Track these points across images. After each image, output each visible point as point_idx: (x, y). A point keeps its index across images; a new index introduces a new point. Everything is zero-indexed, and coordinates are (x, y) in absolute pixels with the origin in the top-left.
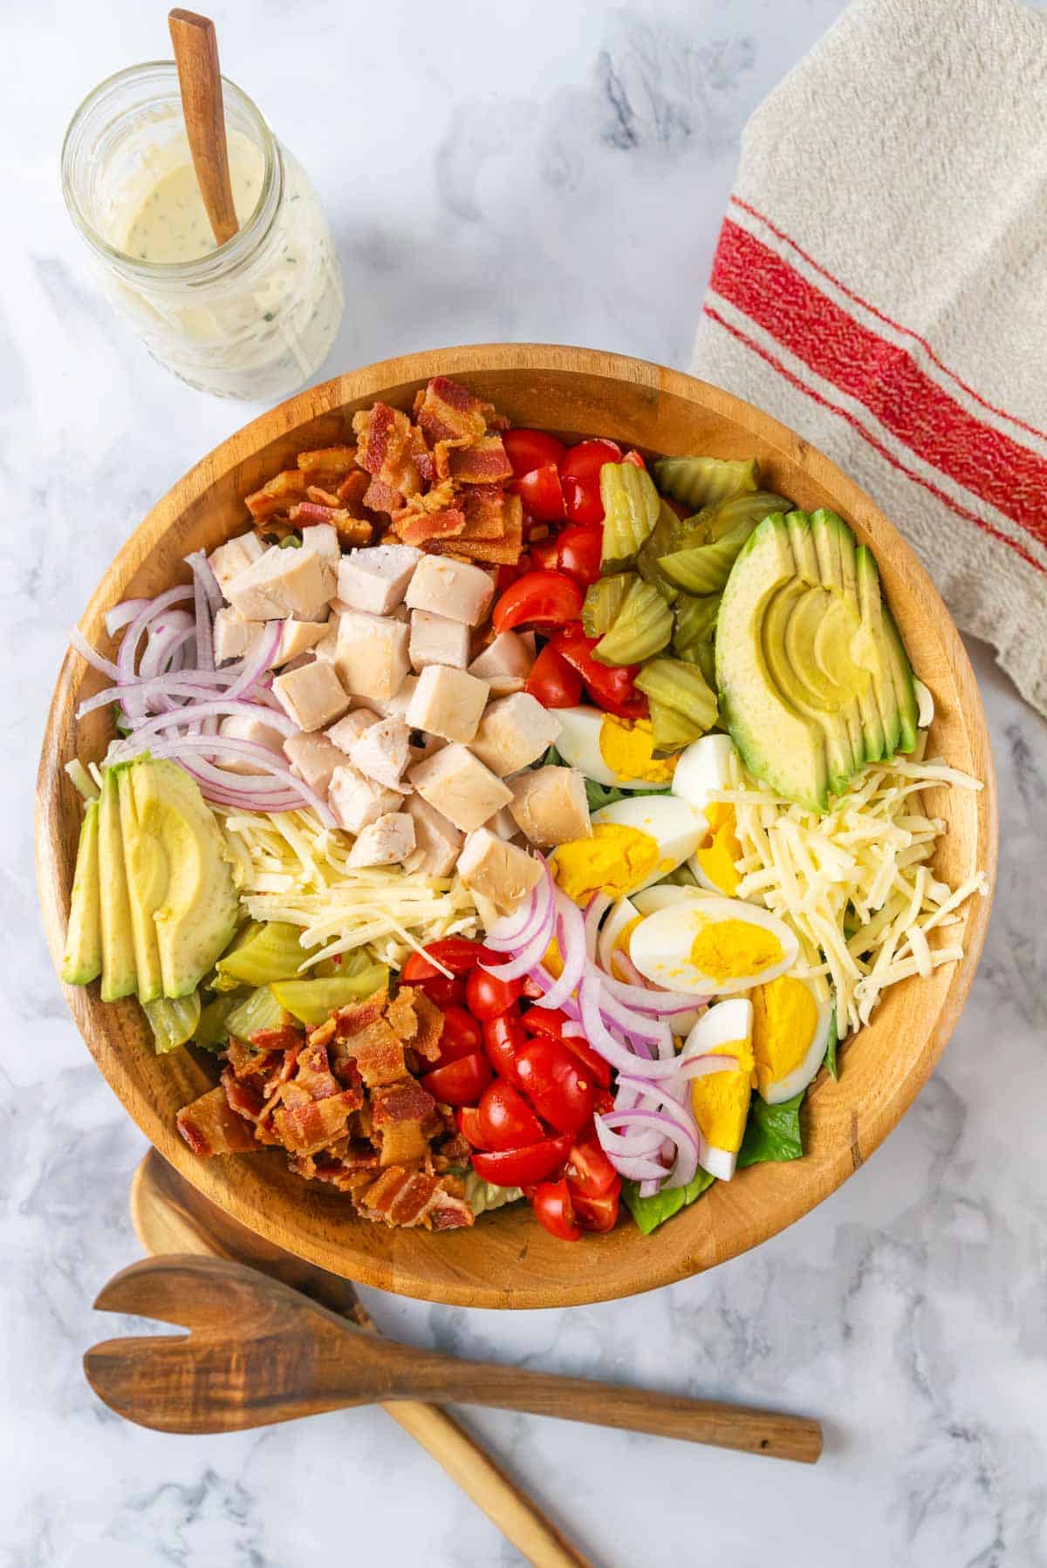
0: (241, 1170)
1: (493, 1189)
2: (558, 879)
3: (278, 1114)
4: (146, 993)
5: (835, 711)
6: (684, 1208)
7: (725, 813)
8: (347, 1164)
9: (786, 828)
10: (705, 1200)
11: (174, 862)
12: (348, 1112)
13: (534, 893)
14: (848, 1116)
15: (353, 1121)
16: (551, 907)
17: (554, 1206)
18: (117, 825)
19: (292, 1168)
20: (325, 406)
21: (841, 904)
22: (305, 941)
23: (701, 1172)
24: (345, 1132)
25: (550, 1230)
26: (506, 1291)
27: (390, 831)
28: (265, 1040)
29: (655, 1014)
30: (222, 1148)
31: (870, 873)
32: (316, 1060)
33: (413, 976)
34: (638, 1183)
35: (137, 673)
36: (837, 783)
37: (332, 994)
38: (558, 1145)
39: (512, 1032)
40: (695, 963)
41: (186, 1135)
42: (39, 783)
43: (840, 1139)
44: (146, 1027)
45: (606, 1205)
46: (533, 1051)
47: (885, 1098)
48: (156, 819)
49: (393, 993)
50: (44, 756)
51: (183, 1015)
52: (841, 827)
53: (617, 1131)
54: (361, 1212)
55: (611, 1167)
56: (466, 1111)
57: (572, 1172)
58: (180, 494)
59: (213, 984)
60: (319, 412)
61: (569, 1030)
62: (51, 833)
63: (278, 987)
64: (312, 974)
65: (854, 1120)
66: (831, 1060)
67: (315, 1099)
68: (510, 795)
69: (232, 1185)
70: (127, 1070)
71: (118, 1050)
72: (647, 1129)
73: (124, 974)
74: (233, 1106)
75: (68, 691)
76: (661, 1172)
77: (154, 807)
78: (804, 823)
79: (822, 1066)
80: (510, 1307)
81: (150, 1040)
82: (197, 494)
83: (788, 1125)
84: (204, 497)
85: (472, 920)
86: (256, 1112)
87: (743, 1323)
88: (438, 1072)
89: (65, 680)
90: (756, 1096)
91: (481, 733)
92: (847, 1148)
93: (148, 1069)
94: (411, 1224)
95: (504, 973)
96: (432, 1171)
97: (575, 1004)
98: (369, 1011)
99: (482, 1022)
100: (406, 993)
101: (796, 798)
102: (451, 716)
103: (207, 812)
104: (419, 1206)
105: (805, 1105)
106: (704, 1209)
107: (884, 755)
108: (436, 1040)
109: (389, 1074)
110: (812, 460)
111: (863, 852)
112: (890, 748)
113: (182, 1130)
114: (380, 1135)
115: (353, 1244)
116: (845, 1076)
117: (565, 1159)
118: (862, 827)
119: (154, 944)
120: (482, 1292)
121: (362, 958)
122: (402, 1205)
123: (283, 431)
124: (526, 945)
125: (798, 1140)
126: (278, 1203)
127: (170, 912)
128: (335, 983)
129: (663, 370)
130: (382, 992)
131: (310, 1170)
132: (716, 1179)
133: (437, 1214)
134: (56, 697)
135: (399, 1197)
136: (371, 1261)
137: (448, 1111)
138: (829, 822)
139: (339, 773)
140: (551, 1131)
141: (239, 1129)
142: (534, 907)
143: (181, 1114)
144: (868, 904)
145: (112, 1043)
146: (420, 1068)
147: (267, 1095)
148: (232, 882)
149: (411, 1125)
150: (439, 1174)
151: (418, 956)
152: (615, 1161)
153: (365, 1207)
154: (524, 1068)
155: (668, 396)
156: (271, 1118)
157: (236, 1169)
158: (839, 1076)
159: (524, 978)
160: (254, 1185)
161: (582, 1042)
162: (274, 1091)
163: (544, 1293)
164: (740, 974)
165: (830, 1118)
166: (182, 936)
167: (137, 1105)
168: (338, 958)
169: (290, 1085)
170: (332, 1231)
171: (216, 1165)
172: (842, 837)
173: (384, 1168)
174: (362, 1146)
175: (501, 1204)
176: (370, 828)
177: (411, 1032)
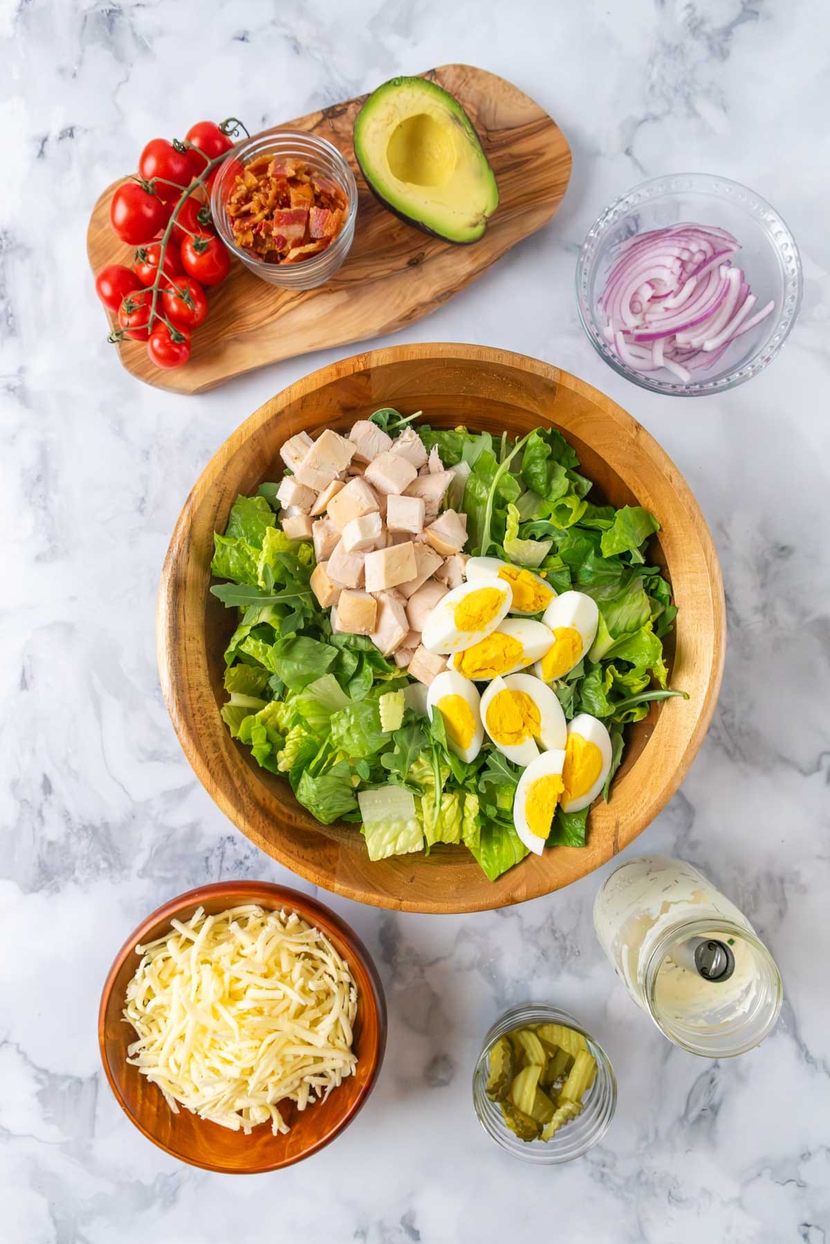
0: (253, 808)
10: (525, 864)
14: (614, 824)
20: (361, 367)
26: (401, 900)
42: (165, 567)
43: (608, 836)
47: (638, 815)
50: (170, 551)
58: (269, 408)
60: (357, 370)
62: (168, 596)
65: (617, 826)
66: (606, 791)
70: (194, 740)
71: (190, 729)
75: (188, 516)
79: (600, 794)
80: (400, 910)
82: (279, 409)
83: (579, 826)
84: (282, 412)
87: (564, 938)
89: (188, 508)
90: (559, 808)
92: (611, 843)
110: (642, 435)
115: (313, 861)
116: (613, 800)
120: (385, 899)
123: (335, 379)
125: (583, 835)
126: (271, 831)
129: (561, 371)
132: (531, 853)
134: (180, 518)
136: (323, 872)
145: (187, 724)
155: (563, 387)
157: (250, 808)
163: (421, 904)
165: (604, 820)
167: (197, 764)
170: (302, 852)
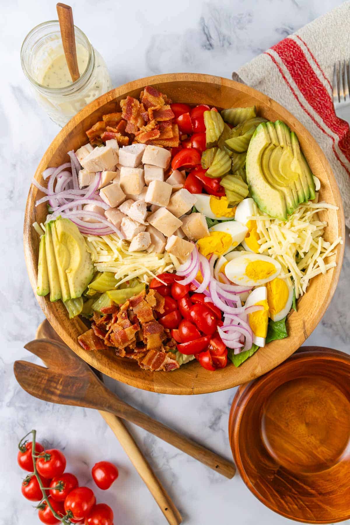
0: (101, 355)
1: (185, 356)
2: (199, 250)
3: (112, 335)
4: (65, 298)
5: (287, 186)
6: (249, 358)
7: (253, 224)
8: (136, 351)
9: (274, 227)
10: (256, 354)
11: (72, 253)
12: (135, 331)
13: (192, 254)
14: (302, 322)
15: (137, 335)
16: (198, 259)
17: (206, 359)
18: (51, 242)
19: (118, 354)
20: (111, 98)
21: (294, 251)
22: (117, 277)
23: (254, 345)
24: (135, 339)
25: (205, 368)
26: (193, 389)
27: (142, 238)
28: (105, 311)
29: (235, 293)
30: (94, 348)
31: (303, 240)
32: (123, 315)
33: (154, 286)
34: (233, 350)
35: (54, 191)
36: (290, 211)
37: (127, 294)
38: (206, 339)
39: (187, 302)
40: (247, 274)
41: (81, 344)
42: (24, 230)
43: (300, 330)
44: (66, 310)
45: (223, 358)
46: (195, 308)
47: (314, 315)
48: (65, 238)
49: (147, 292)
50: (25, 222)
51: (78, 305)
52: (292, 226)
53: (225, 332)
54: (141, 367)
55: (224, 345)
56: (174, 330)
57: (211, 348)
58: (64, 131)
59: (87, 293)
60: (109, 101)
61: (207, 300)
62: (30, 247)
63: (109, 293)
64: (119, 288)
65: (304, 323)
66: (294, 305)
67: (124, 329)
68: (182, 223)
69: (98, 360)
71: (56, 317)
72: (235, 331)
73: (57, 292)
74: (96, 334)
75: (32, 200)
76: (241, 345)
77: (64, 235)
78: (280, 225)
79: (291, 308)
80: (194, 394)
81: (67, 314)
82: (70, 130)
83: (282, 327)
84: (72, 132)
85: (171, 266)
86: (104, 336)
88: (164, 318)
89: (31, 195)
90: (270, 320)
91: (170, 203)
92: (302, 332)
93: (67, 324)
94: (158, 370)
95: (184, 283)
96: (164, 351)
97: (208, 291)
98: (140, 298)
99: (177, 300)
100: (152, 291)
101: (277, 217)
102: (161, 196)
103: (81, 236)
104: (161, 363)
105: (287, 321)
106: (256, 357)
107: (305, 201)
108: (163, 306)
109: (148, 318)
110: (274, 104)
111: (300, 233)
112: (307, 198)
113: (80, 343)
114: (146, 339)
115: (140, 377)
116: (299, 310)
117: (208, 344)
118: (299, 225)
119: (67, 281)
120: (184, 390)
121: (136, 281)
122: (155, 363)
123: (97, 108)
124: (190, 273)
125: (286, 331)
126: (113, 365)
127: (71, 270)
128: (128, 290)
129: (222, 78)
130: (144, 291)
131: (123, 354)
132: (259, 347)
133: (167, 365)
134: (28, 202)
135: (154, 360)
136: (146, 382)
137: (168, 331)
138: (288, 224)
139: (124, 220)
140: (203, 334)
141: (99, 342)
142: (192, 259)
143: (79, 338)
144: (303, 251)
145: (55, 315)
146: (158, 316)
147: (107, 329)
148: (91, 259)
149: (157, 336)
150: (167, 352)
151: (155, 279)
152: (225, 342)
153: (142, 365)
154: (193, 314)
155: (225, 87)
156: (109, 336)
157: (99, 354)
158: (297, 310)
159: (190, 284)
160: (105, 360)
161: (211, 304)
162: (110, 327)
163: (205, 388)
164: (263, 278)
165: (296, 323)
166: (76, 277)
167: (65, 336)
168: (128, 282)
169: (115, 325)
170: (132, 373)
171: (92, 354)
172: (293, 228)
173: (148, 351)
174: (140, 344)
175: (188, 361)
176: (135, 238)
177: (154, 304)
